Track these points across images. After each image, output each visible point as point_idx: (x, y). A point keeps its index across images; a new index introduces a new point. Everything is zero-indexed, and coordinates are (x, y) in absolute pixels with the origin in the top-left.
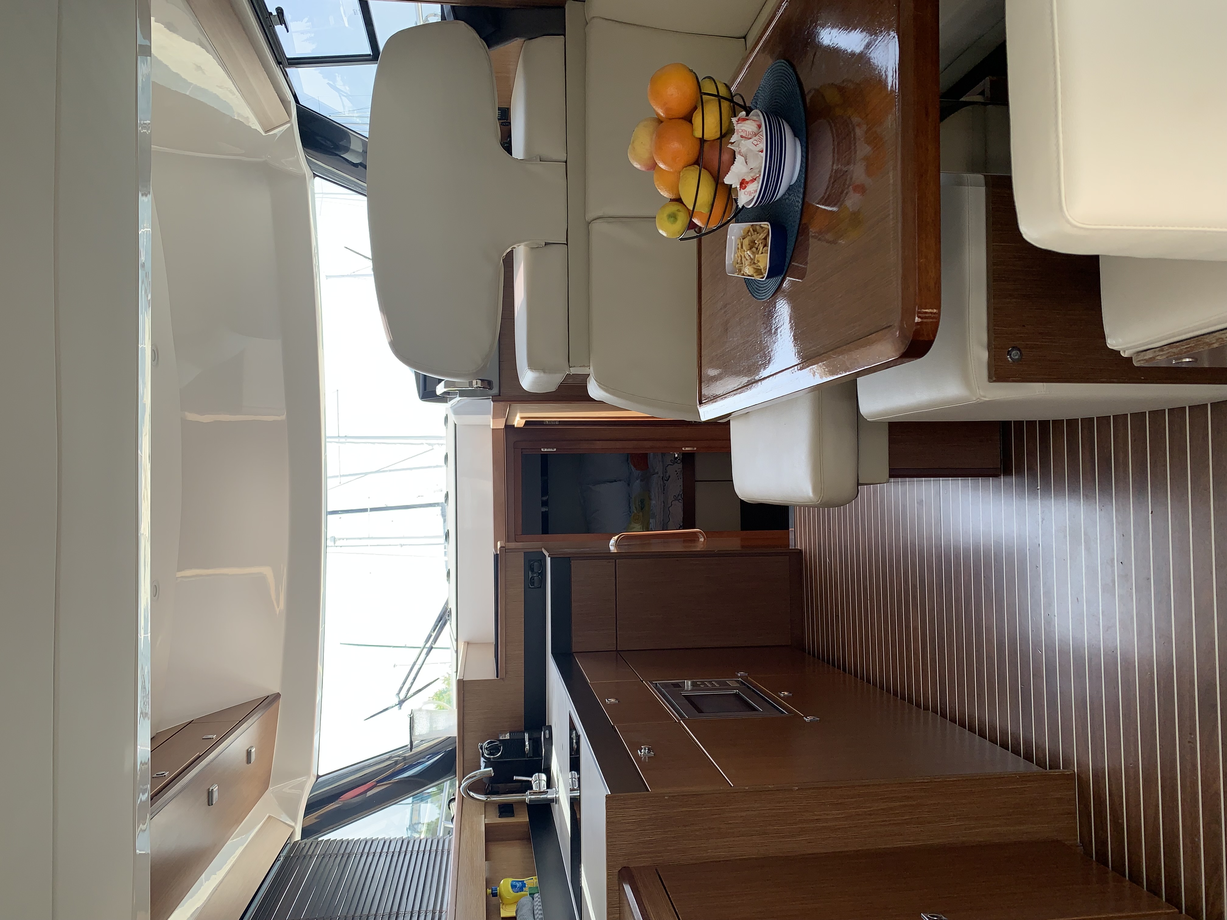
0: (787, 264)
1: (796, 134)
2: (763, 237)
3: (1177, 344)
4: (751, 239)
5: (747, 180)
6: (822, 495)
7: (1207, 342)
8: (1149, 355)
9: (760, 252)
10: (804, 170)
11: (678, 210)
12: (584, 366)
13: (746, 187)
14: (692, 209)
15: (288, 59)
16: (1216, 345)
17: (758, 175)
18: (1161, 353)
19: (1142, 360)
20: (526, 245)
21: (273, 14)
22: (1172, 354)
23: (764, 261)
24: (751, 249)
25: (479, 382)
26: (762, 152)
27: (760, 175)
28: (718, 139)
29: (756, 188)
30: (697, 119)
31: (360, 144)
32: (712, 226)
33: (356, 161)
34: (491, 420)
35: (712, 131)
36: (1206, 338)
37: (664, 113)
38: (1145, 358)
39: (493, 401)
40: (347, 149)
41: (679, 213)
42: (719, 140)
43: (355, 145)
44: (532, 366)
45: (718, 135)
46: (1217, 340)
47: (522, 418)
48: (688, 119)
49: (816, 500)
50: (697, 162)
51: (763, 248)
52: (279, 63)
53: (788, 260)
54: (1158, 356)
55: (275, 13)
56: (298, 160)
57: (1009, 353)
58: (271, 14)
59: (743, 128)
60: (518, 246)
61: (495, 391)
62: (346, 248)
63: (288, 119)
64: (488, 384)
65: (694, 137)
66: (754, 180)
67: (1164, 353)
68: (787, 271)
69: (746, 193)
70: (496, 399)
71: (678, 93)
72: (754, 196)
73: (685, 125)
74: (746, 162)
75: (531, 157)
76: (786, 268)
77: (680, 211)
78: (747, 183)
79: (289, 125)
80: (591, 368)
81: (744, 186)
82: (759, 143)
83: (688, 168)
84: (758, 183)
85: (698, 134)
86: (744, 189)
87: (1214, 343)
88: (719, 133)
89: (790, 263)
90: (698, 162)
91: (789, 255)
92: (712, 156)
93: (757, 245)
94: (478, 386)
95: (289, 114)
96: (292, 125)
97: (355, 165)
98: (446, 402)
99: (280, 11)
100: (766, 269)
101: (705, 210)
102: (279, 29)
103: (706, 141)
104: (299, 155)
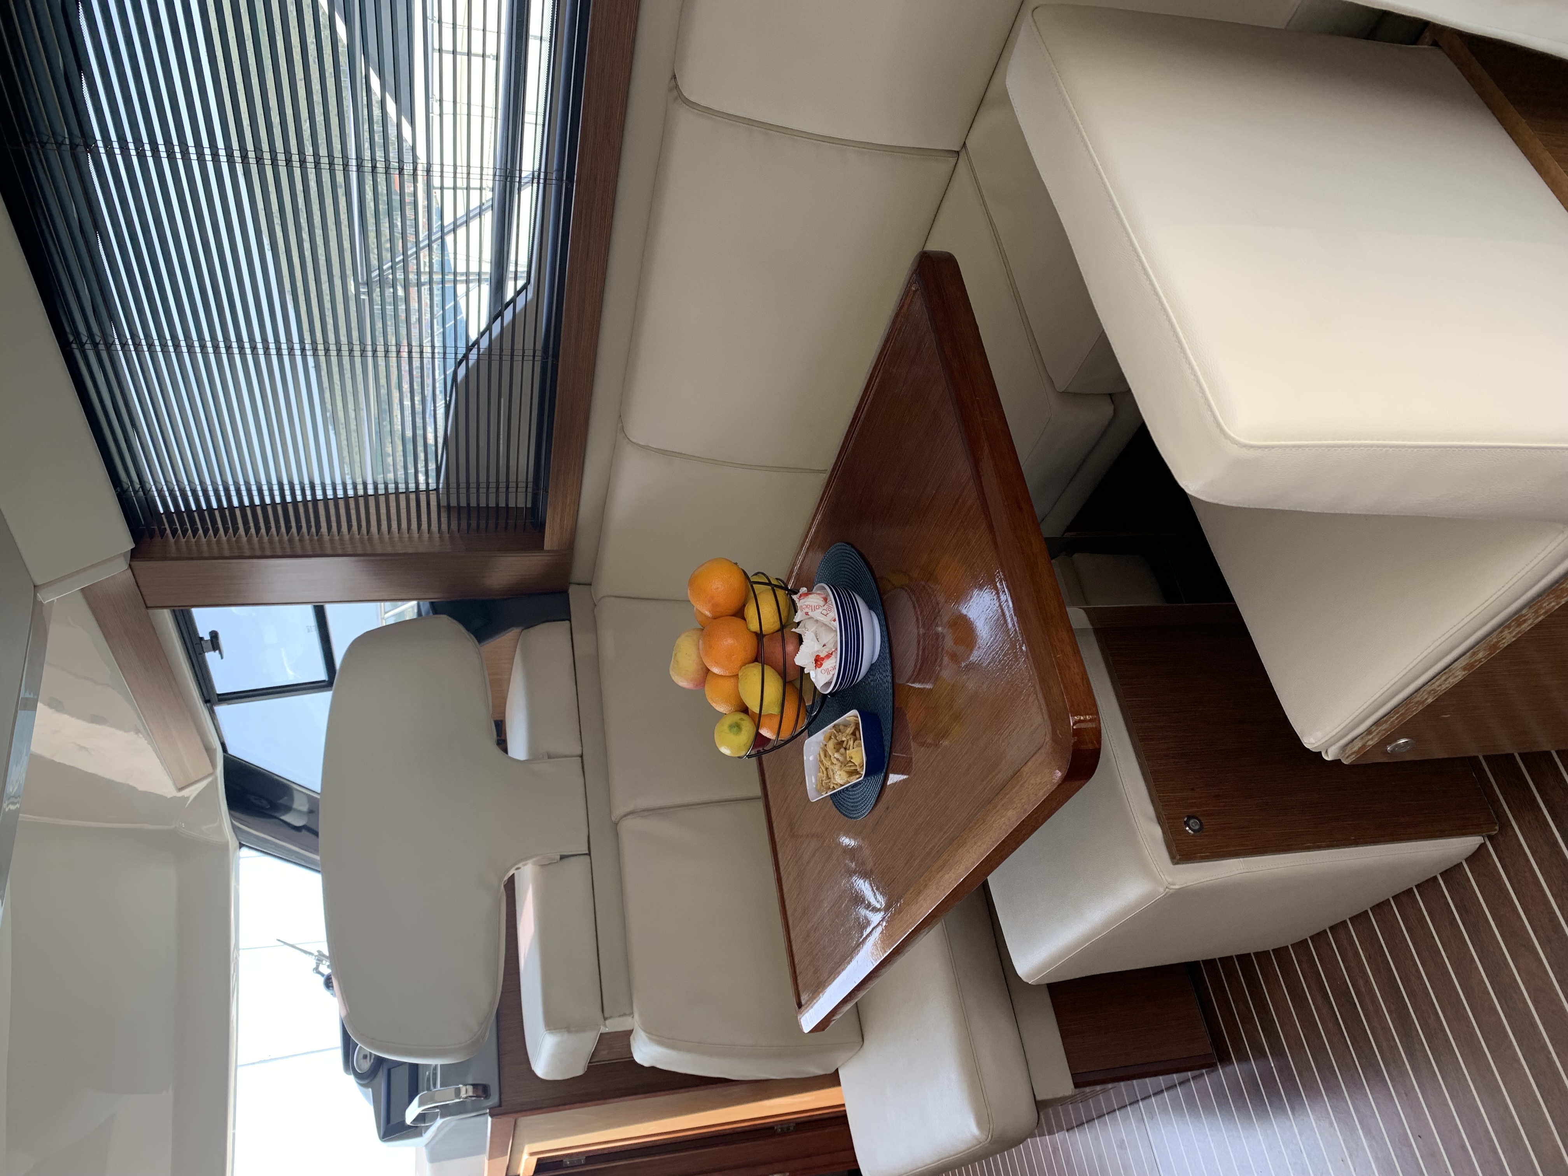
0: (886, 754)
1: (871, 607)
2: (851, 732)
3: (1385, 718)
4: (836, 741)
5: (822, 655)
6: (991, 1126)
7: (1418, 701)
8: (1358, 745)
9: (851, 748)
10: (886, 639)
11: (742, 719)
12: (624, 1015)
13: (821, 665)
14: (758, 712)
15: (219, 695)
16: (1430, 701)
17: (833, 650)
18: (1370, 737)
19: (1352, 754)
20: (535, 864)
21: (205, 639)
22: (1384, 732)
23: (858, 755)
24: (838, 751)
25: (470, 1088)
26: (835, 620)
27: (836, 649)
28: (778, 631)
29: (834, 664)
30: (751, 612)
31: (305, 800)
32: (785, 735)
33: (299, 823)
34: (486, 1161)
35: (770, 621)
36: (1416, 697)
37: (710, 612)
38: (1354, 749)
39: (492, 1116)
40: (288, 809)
41: (742, 722)
42: (780, 632)
43: (300, 804)
44: (552, 1023)
45: (777, 626)
46: (1429, 693)
47: (532, 1154)
48: (739, 613)
49: (984, 1137)
50: (756, 660)
51: (854, 742)
52: (206, 701)
53: (887, 749)
54: (1368, 741)
55: (207, 637)
56: (220, 827)
57: (1187, 824)
58: (202, 639)
59: (806, 604)
60: (524, 865)
61: (494, 1100)
62: (279, 940)
63: (210, 770)
64: (482, 1090)
65: (749, 630)
66: (829, 656)
67: (1374, 734)
68: (888, 766)
69: (823, 671)
70: (494, 1113)
71: (724, 586)
72: (833, 675)
73: (738, 621)
74: (817, 639)
75: (536, 754)
76: (886, 760)
77: (744, 720)
78: (823, 659)
79: (209, 779)
80: (636, 1016)
81: (819, 663)
82: (828, 612)
83: (747, 666)
84: (836, 658)
85: (754, 626)
86: (820, 667)
87: (1426, 699)
88: (779, 622)
89: (890, 753)
90: (759, 658)
91: (887, 743)
92: (773, 649)
93: (845, 743)
94: (468, 1095)
95: (214, 765)
96: (216, 779)
97: (298, 829)
98: (420, 1134)
99: (214, 635)
100: (863, 765)
101: (776, 710)
102: (211, 657)
103: (765, 635)
104: (222, 819)
